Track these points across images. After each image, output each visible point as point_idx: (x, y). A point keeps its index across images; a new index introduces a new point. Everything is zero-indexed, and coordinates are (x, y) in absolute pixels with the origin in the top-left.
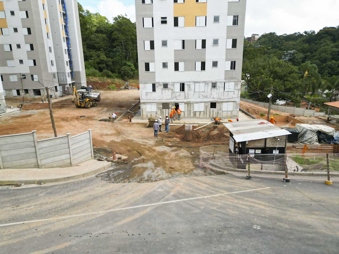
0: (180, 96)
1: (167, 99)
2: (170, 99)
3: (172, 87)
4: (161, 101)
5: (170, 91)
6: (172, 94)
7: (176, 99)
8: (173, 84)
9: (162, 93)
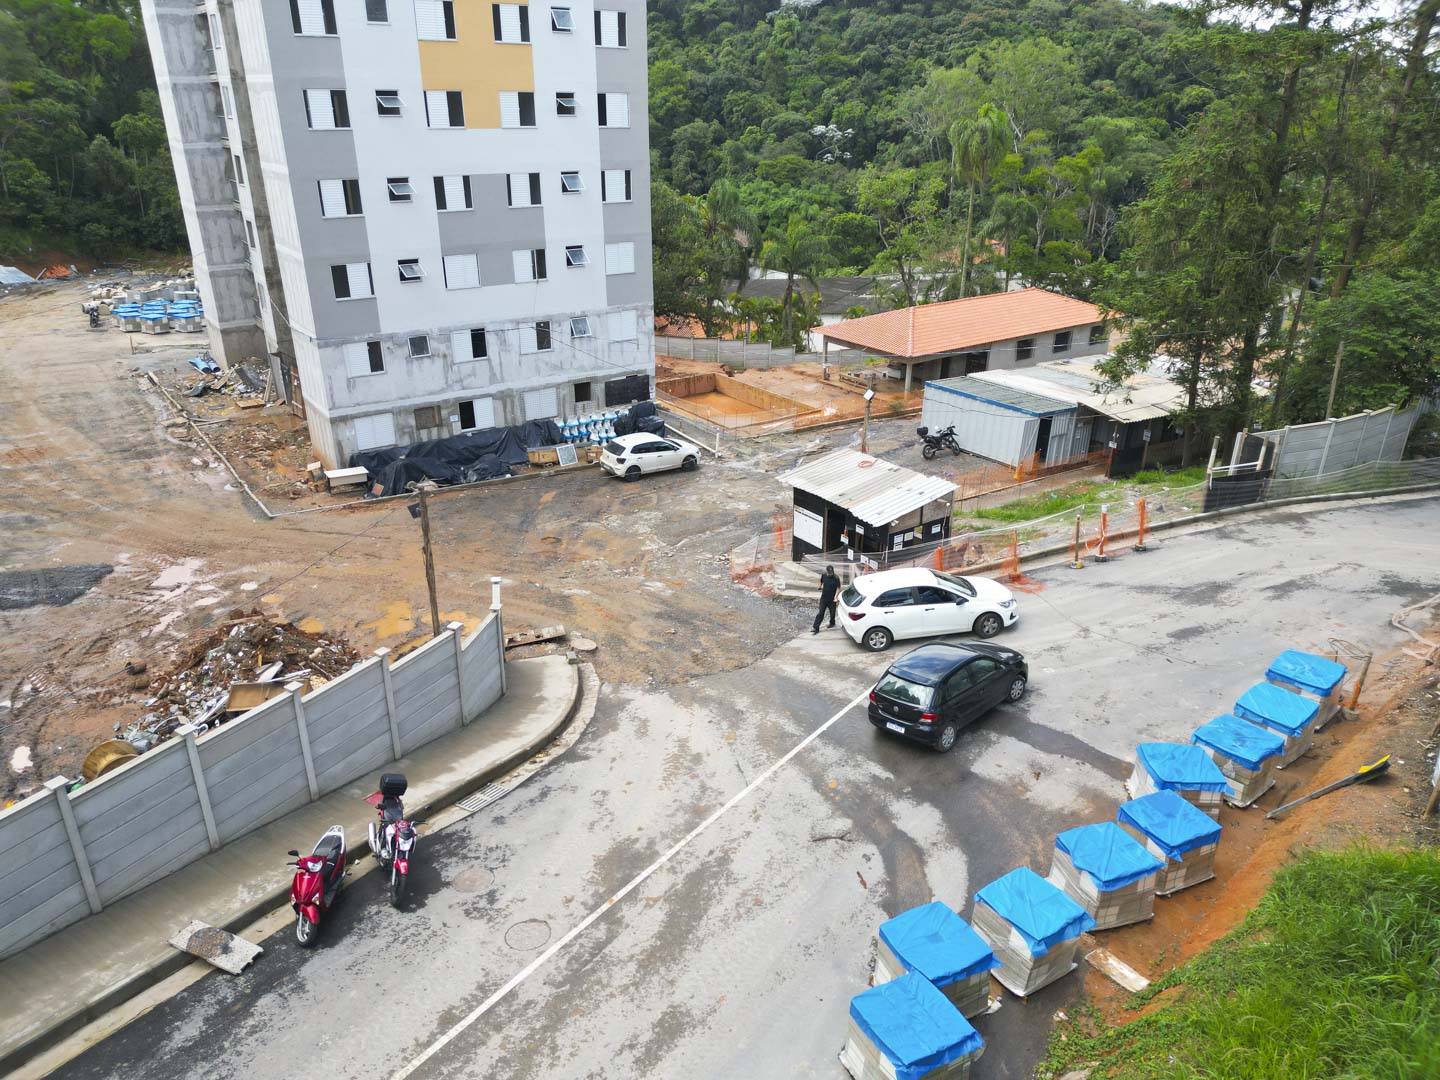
0: (473, 374)
1: (431, 393)
2: (442, 391)
3: (442, 348)
4: (408, 403)
5: (439, 362)
6: (446, 372)
7: (463, 389)
8: (446, 336)
9: (409, 373)
